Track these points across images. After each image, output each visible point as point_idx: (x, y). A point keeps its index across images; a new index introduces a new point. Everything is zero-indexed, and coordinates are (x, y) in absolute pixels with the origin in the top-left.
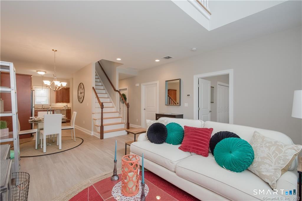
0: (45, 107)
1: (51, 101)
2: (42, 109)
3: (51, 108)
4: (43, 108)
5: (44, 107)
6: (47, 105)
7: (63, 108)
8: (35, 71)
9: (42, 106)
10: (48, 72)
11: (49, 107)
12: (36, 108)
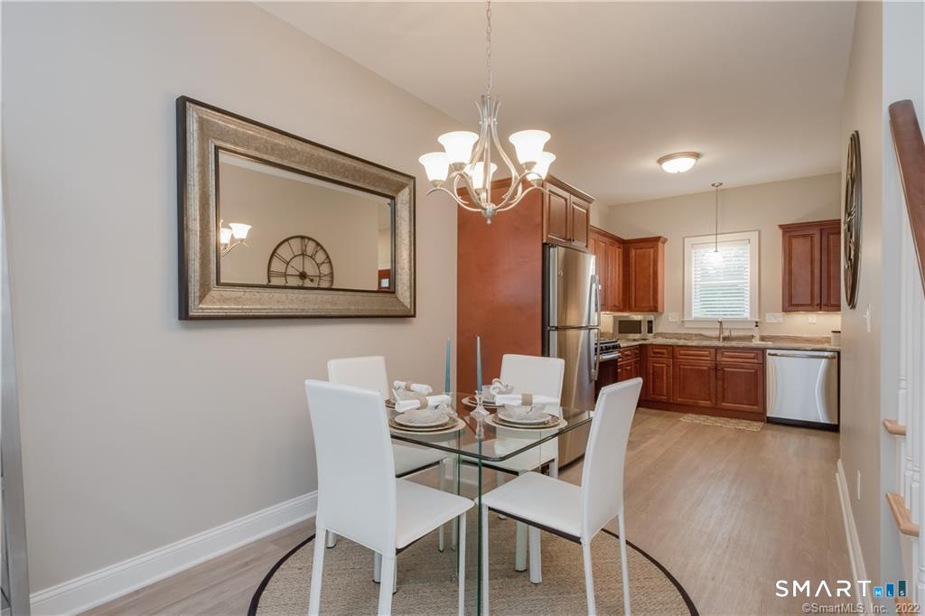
0: (734, 334)
1: (760, 304)
2: (718, 339)
3: (763, 339)
4: (725, 339)
5: (726, 334)
6: (744, 321)
7: (828, 340)
8: (651, 164)
9: (721, 329)
10: (712, 155)
11: (751, 334)
12: (696, 335)
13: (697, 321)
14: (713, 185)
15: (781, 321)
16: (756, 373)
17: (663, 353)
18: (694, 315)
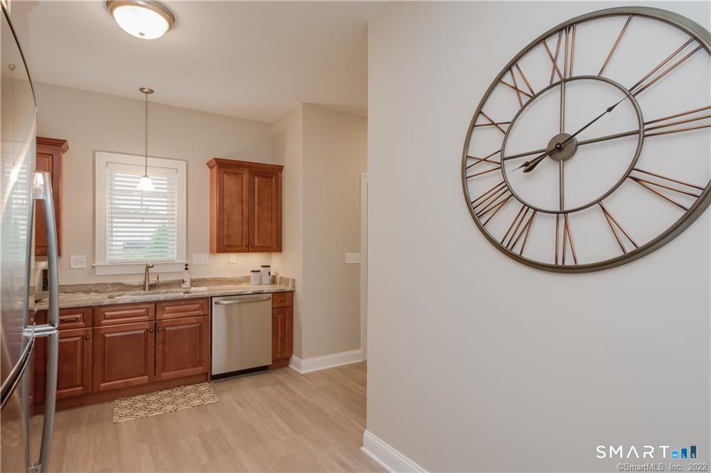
0: (162, 279)
1: (189, 246)
4: (153, 288)
5: (153, 280)
6: (171, 263)
7: (247, 280)
9: (147, 274)
11: (181, 278)
12: (113, 285)
13: (114, 265)
14: (142, 90)
15: (207, 262)
16: (200, 327)
17: (77, 320)
18: (109, 258)
